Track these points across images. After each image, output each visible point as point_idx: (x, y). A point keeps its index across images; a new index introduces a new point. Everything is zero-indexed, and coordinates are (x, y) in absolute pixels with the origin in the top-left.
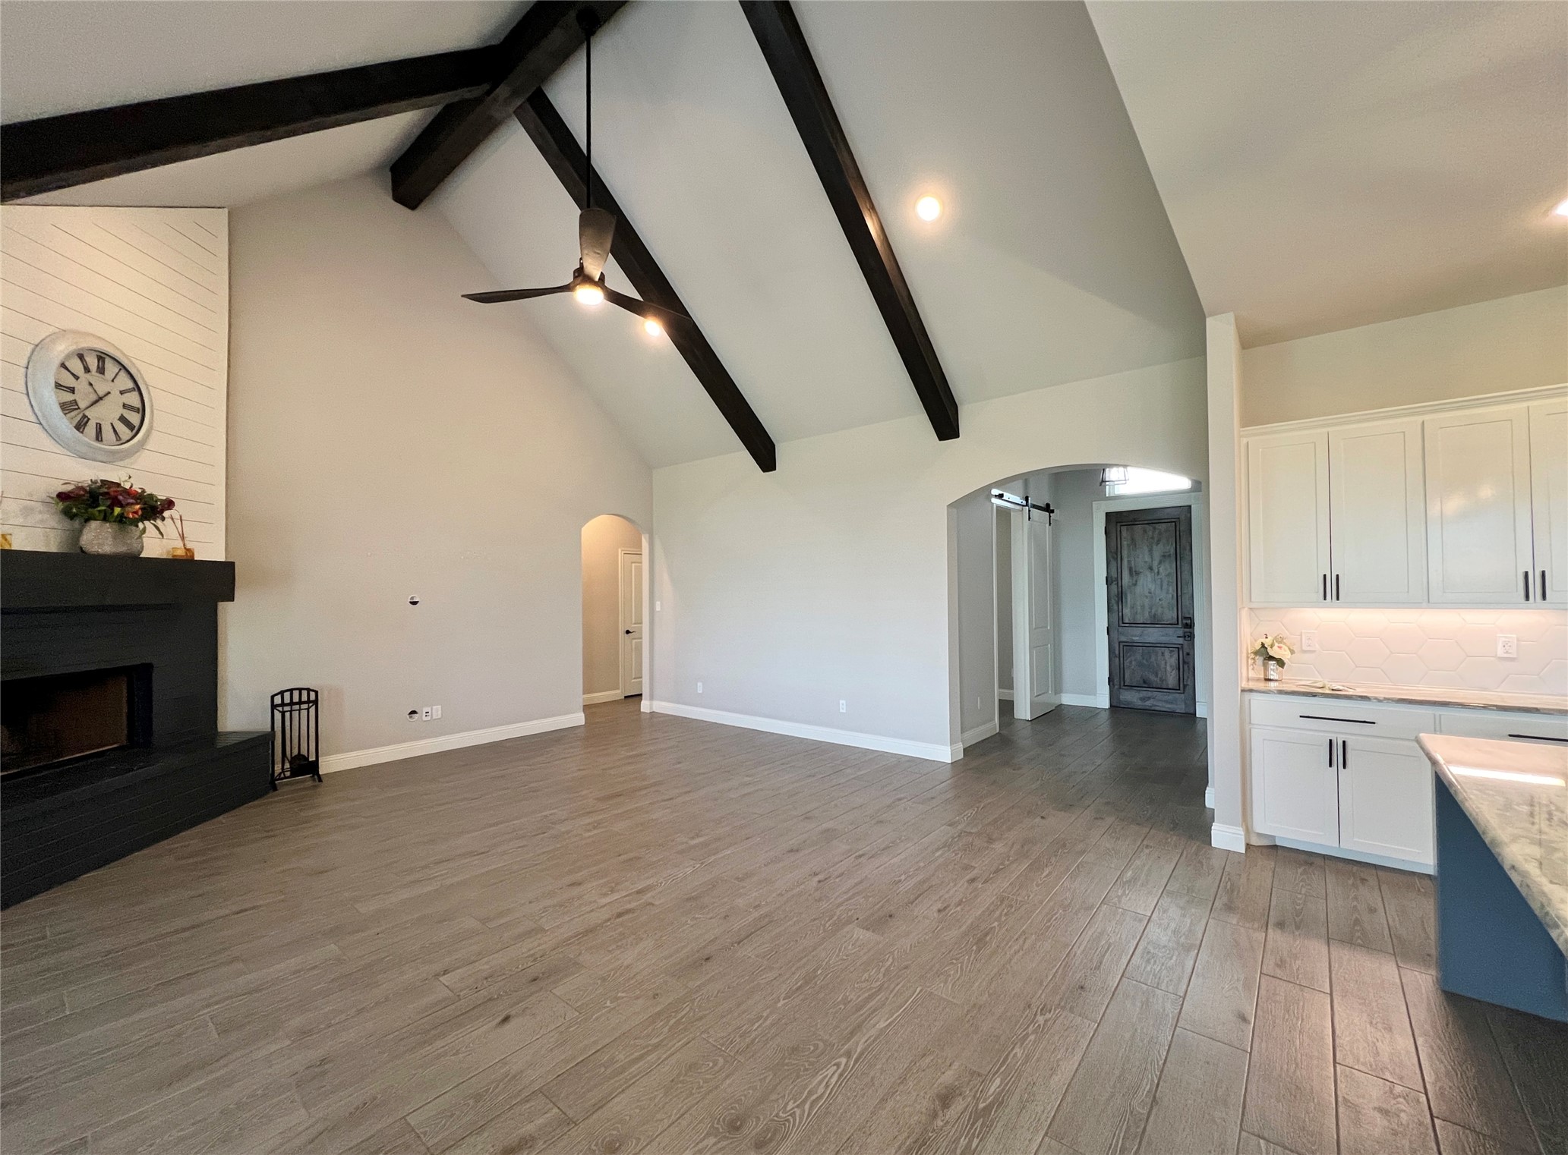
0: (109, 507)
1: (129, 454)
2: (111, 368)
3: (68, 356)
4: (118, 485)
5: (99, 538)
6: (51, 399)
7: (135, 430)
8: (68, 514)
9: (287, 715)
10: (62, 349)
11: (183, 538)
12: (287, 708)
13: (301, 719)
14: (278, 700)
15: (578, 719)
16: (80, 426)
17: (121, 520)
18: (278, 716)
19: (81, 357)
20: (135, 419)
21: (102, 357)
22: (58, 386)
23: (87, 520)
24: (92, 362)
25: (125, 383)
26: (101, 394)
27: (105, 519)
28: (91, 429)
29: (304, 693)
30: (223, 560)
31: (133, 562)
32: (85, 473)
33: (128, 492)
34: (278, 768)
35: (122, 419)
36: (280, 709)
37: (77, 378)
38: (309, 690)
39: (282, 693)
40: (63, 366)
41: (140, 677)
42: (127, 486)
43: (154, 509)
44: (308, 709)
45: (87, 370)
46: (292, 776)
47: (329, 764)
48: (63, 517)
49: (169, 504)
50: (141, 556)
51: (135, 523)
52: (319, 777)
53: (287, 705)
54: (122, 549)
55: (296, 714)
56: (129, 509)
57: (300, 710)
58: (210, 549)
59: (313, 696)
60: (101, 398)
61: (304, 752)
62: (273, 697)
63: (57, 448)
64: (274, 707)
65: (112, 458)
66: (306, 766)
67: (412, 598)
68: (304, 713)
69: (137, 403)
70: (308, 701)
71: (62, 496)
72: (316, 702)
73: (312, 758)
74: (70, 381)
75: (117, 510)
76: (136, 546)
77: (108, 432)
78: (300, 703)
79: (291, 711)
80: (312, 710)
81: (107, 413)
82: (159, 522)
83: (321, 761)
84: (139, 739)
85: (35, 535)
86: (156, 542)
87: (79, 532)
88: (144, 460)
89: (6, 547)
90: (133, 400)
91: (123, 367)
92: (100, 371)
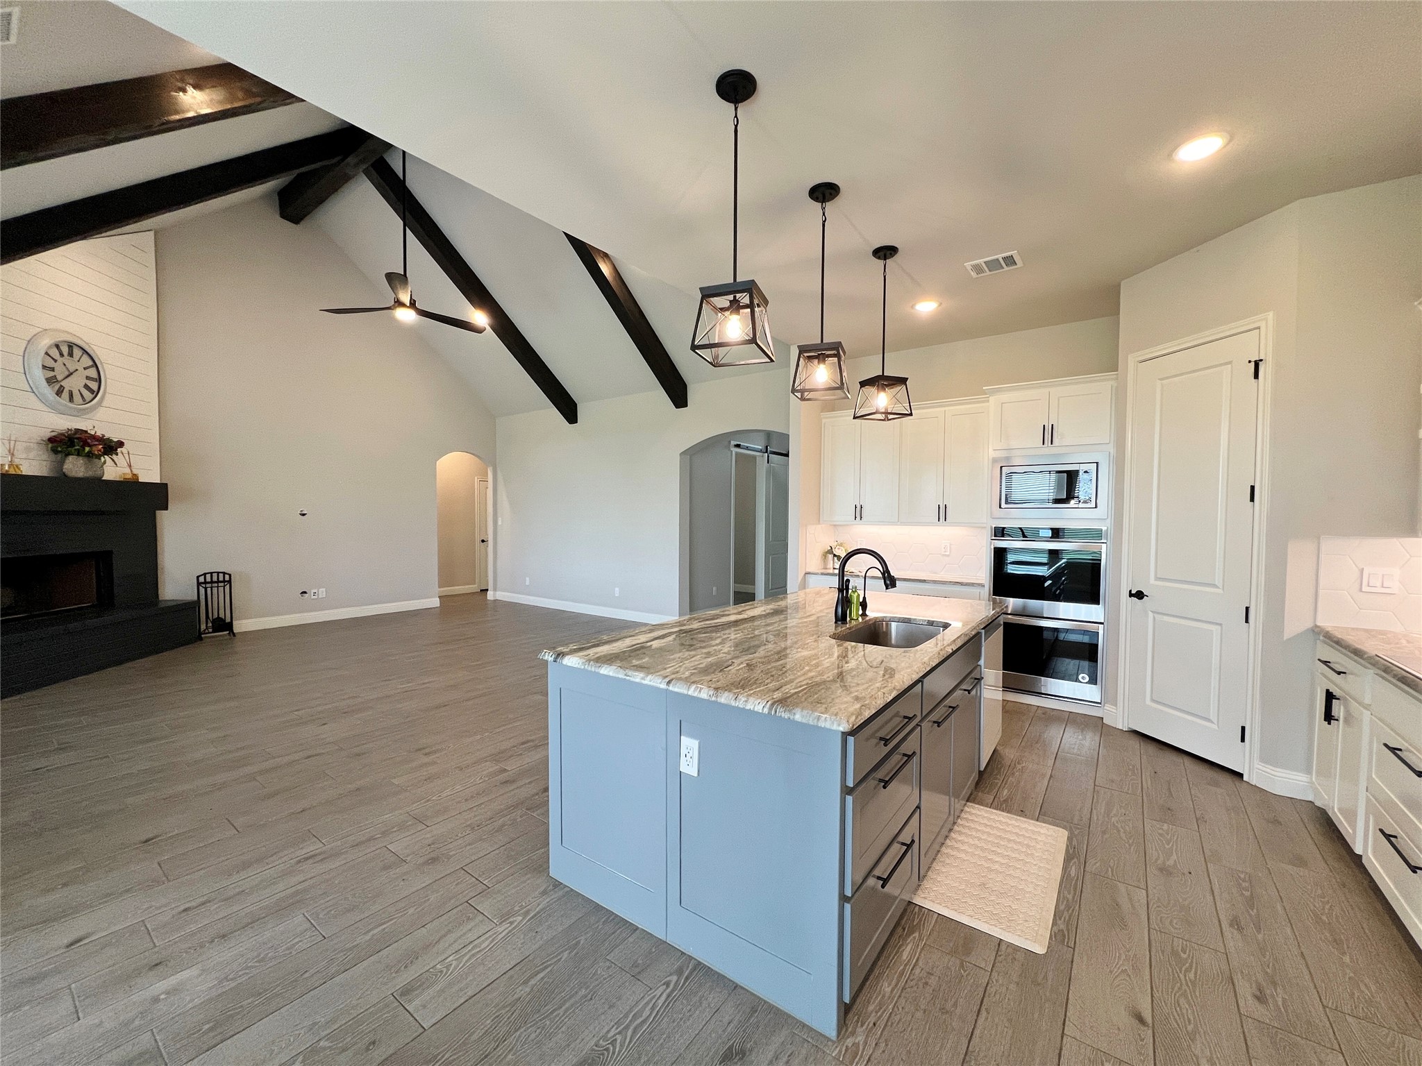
0: (81, 447)
1: (92, 410)
2: (77, 352)
3: (50, 347)
4: (86, 432)
5: (75, 467)
6: (39, 376)
7: (95, 393)
8: (55, 451)
9: (209, 590)
10: (46, 342)
11: (130, 466)
12: (208, 585)
13: (219, 593)
14: (202, 579)
15: (435, 602)
16: (59, 393)
17: (90, 456)
18: (202, 590)
19: (57, 346)
20: (94, 386)
21: (71, 346)
22: (44, 367)
23: (68, 454)
24: (65, 350)
25: (86, 361)
26: (71, 371)
27: (78, 455)
28: (65, 394)
29: (221, 575)
30: (159, 482)
31: (98, 483)
32: (64, 423)
33: (94, 437)
34: (203, 627)
35: (86, 386)
36: (204, 585)
37: (56, 361)
38: (224, 573)
39: (205, 574)
40: (47, 353)
41: (104, 559)
42: (93, 433)
43: (111, 447)
44: (224, 587)
45: (62, 355)
46: (213, 632)
47: (240, 626)
48: (51, 453)
49: (121, 444)
50: (103, 479)
51: (99, 457)
52: (234, 633)
53: (208, 583)
54: (90, 474)
55: (215, 590)
56: (94, 448)
57: (218, 587)
58: (150, 474)
59: (227, 578)
60: (72, 374)
61: (222, 616)
62: (198, 577)
63: (45, 409)
64: (199, 584)
65: (79, 413)
66: (224, 626)
67: (302, 511)
68: (221, 589)
69: (95, 375)
70: (224, 581)
71: (51, 440)
72: (230, 582)
73: (228, 620)
74: (50, 363)
75: (87, 449)
76: (99, 473)
77: (77, 397)
78: (218, 582)
79: (212, 588)
80: (227, 587)
81: (75, 384)
82: (114, 457)
83: (234, 623)
84: (105, 601)
85: (34, 464)
86: (113, 470)
87: (62, 463)
88: (101, 413)
89: (12, 472)
90: (92, 373)
91: (85, 352)
92: (71, 355)
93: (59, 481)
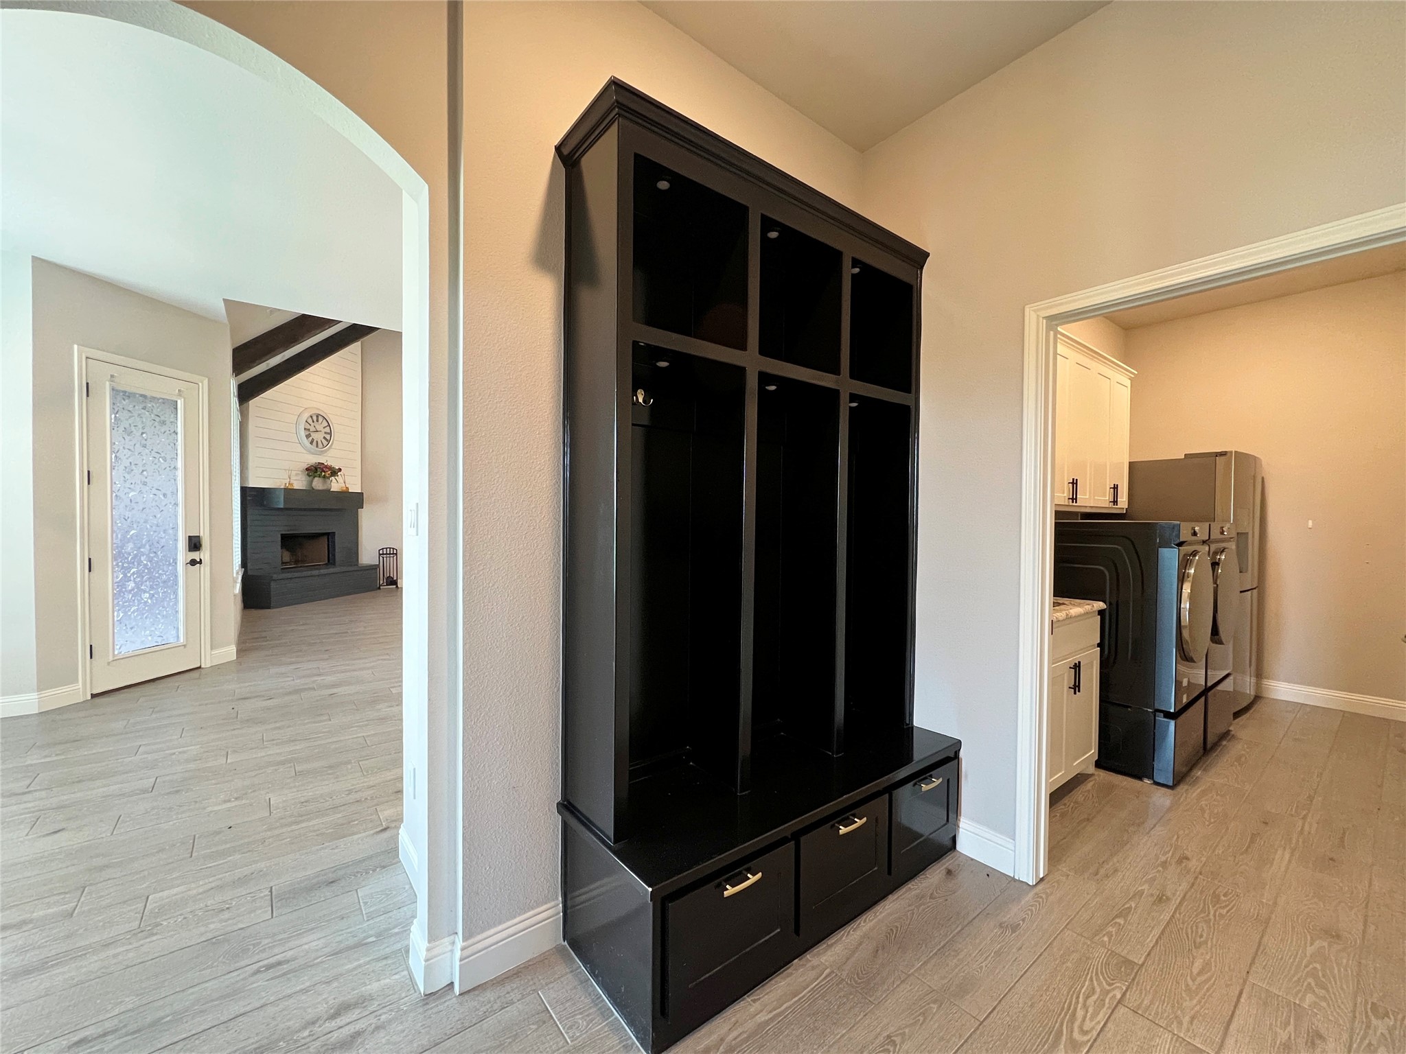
0: (321, 472)
1: (326, 451)
2: (320, 419)
3: (308, 418)
4: (323, 464)
5: (318, 484)
6: (303, 433)
7: (328, 441)
8: (308, 475)
9: (385, 559)
10: (306, 416)
11: (344, 483)
12: (384, 556)
13: (392, 560)
14: (381, 552)
16: (311, 443)
17: (324, 477)
18: (381, 558)
19: (311, 417)
20: (328, 437)
21: (318, 416)
22: (305, 429)
23: (314, 477)
24: (315, 418)
25: (325, 424)
26: (318, 430)
27: (319, 477)
28: (315, 443)
29: (391, 550)
30: (359, 492)
31: (328, 493)
32: (313, 460)
33: (327, 467)
34: (381, 582)
35: (324, 438)
36: (382, 555)
37: (310, 425)
38: (393, 549)
39: (383, 549)
40: (307, 421)
41: (330, 536)
42: (326, 464)
43: (334, 472)
45: (313, 422)
46: (387, 585)
47: (402, 583)
48: (307, 477)
49: (340, 470)
50: (331, 490)
51: (329, 478)
52: (399, 587)
53: (385, 554)
54: (325, 488)
55: (388, 559)
56: (327, 473)
57: (390, 557)
58: (355, 488)
59: (395, 552)
61: (392, 576)
62: (379, 550)
63: (305, 452)
64: (380, 554)
65: (322, 453)
66: (393, 582)
68: (392, 558)
70: (393, 554)
71: (307, 469)
72: (396, 554)
73: (395, 578)
74: (308, 426)
75: (323, 474)
76: (329, 487)
77: (320, 443)
78: (390, 554)
79: (386, 557)
80: (395, 557)
81: (319, 437)
82: (336, 477)
83: (398, 580)
84: (331, 561)
85: (299, 483)
86: (336, 485)
87: (312, 482)
88: (332, 453)
89: (290, 487)
90: (327, 430)
91: (324, 418)
92: (317, 421)
93: (310, 492)
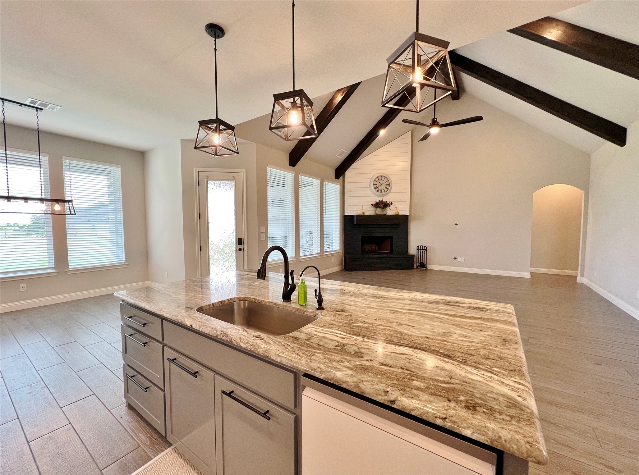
0: (381, 205)
1: (386, 194)
2: (383, 178)
3: (376, 178)
4: (383, 201)
5: (380, 212)
6: (372, 187)
7: (388, 189)
10: (374, 178)
11: (397, 210)
12: (420, 250)
13: (423, 254)
16: (378, 191)
17: (383, 208)
18: (418, 251)
19: (378, 178)
20: (388, 187)
21: (381, 177)
22: (374, 185)
23: (378, 208)
24: (380, 178)
25: (386, 180)
27: (381, 208)
28: (380, 191)
31: (384, 216)
32: (378, 199)
34: (417, 264)
35: (386, 187)
37: (377, 182)
38: (424, 246)
39: (419, 246)
40: (375, 181)
41: (390, 238)
45: (379, 180)
46: (421, 267)
47: (429, 267)
48: (374, 208)
49: (391, 203)
51: (386, 208)
52: (427, 269)
54: (384, 213)
55: (421, 252)
58: (403, 210)
59: (425, 248)
60: (382, 185)
61: (423, 262)
62: (417, 247)
63: (374, 196)
64: (417, 249)
65: (384, 195)
66: (423, 265)
68: (423, 252)
71: (374, 204)
72: (426, 250)
73: (425, 264)
74: (376, 183)
76: (386, 213)
77: (383, 191)
78: (423, 249)
80: (425, 252)
81: (382, 187)
82: (390, 207)
83: (427, 265)
84: (392, 251)
85: (370, 211)
86: (389, 212)
87: (376, 211)
88: (390, 195)
89: (362, 214)
90: (387, 183)
91: (385, 177)
92: (381, 179)
93: (375, 216)
